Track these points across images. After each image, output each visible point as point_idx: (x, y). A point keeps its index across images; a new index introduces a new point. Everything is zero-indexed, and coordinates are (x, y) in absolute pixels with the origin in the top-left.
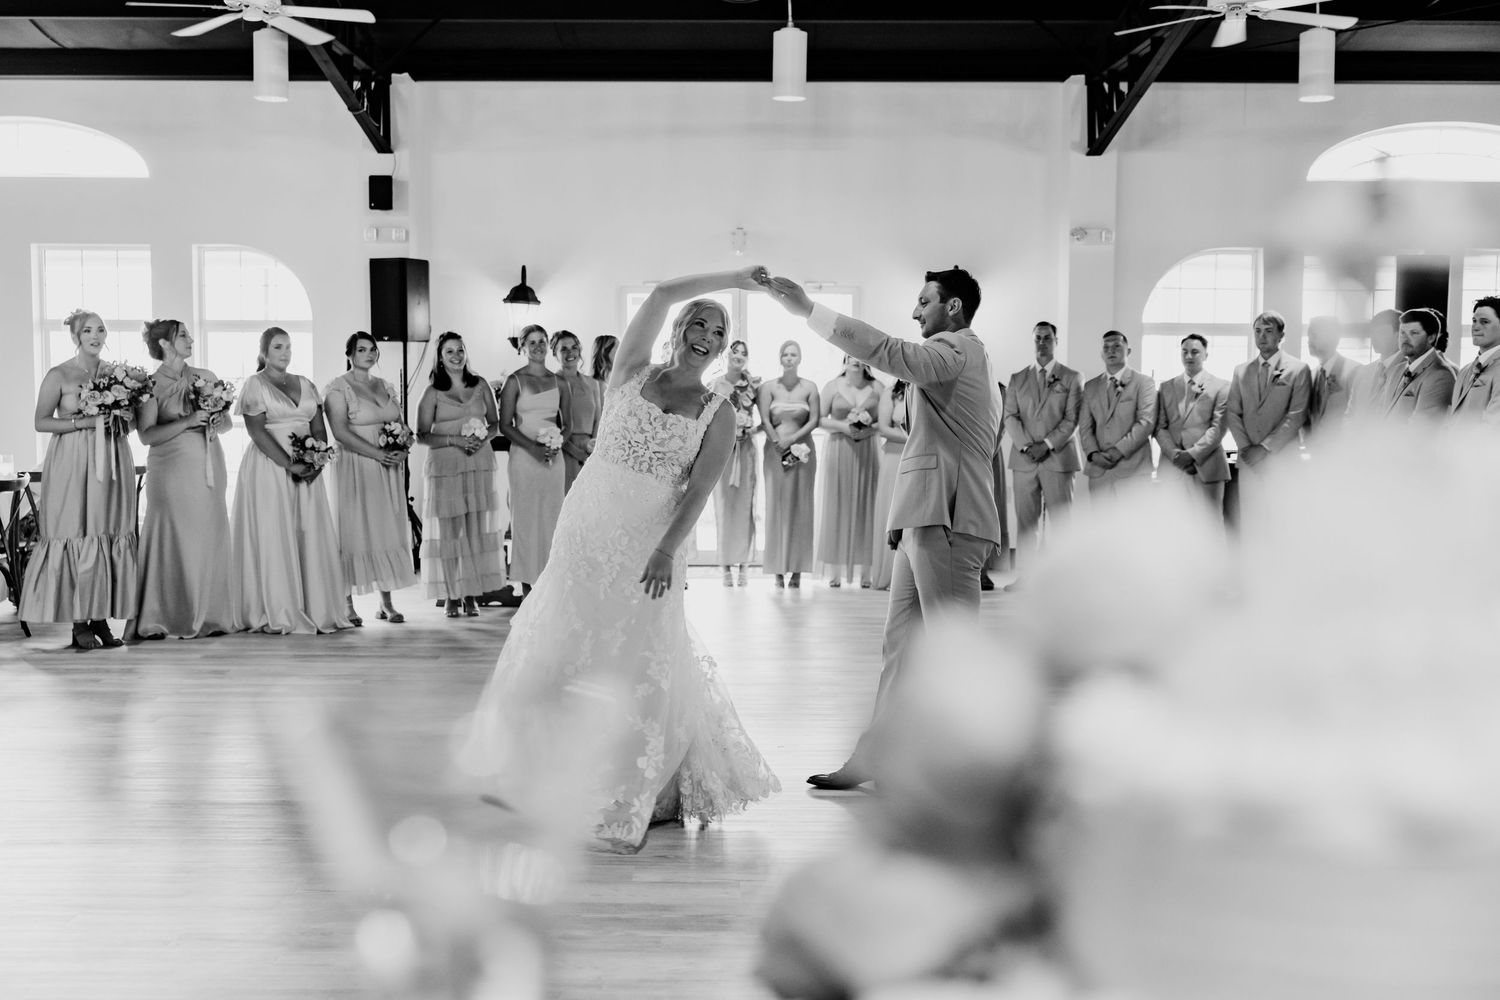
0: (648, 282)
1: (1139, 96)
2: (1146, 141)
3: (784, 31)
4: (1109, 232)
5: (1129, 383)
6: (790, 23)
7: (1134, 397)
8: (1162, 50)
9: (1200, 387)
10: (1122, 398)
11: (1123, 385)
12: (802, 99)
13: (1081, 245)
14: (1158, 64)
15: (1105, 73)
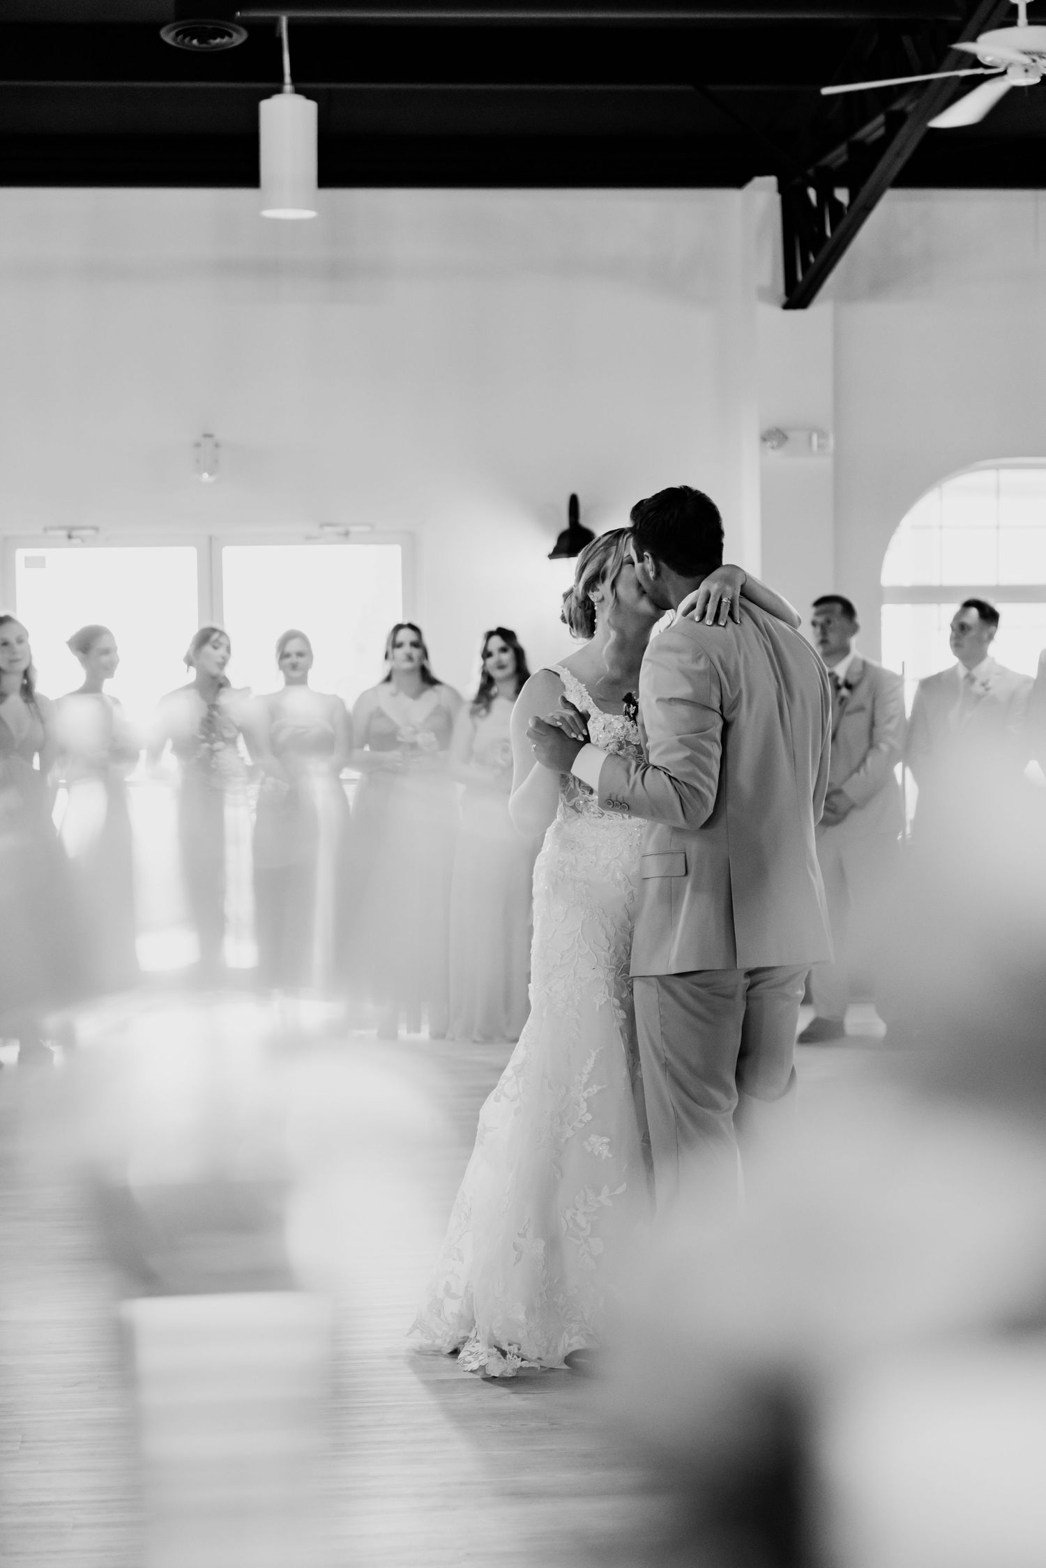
0: (52, 528)
1: (867, 208)
2: (878, 287)
3: (276, 100)
4: (822, 435)
5: (860, 681)
6: (288, 87)
7: (868, 706)
8: (904, 131)
9: (983, 685)
10: (850, 707)
11: (849, 686)
12: (309, 214)
13: (777, 457)
14: (898, 154)
15: (811, 172)
